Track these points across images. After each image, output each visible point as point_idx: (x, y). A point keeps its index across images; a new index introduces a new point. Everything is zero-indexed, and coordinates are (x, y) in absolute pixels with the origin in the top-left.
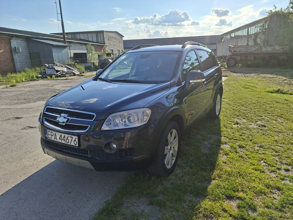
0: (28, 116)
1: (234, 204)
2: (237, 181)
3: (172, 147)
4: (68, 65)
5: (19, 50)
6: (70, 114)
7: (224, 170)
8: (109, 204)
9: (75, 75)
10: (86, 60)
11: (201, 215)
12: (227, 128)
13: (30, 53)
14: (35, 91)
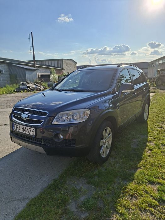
0: (5, 117)
1: (155, 187)
2: (159, 170)
3: (107, 141)
4: (36, 83)
5: (3, 72)
6: (31, 112)
7: (148, 161)
8: (56, 181)
9: (40, 90)
10: (49, 80)
11: (127, 194)
12: (153, 130)
13: (10, 75)
14: (12, 100)
